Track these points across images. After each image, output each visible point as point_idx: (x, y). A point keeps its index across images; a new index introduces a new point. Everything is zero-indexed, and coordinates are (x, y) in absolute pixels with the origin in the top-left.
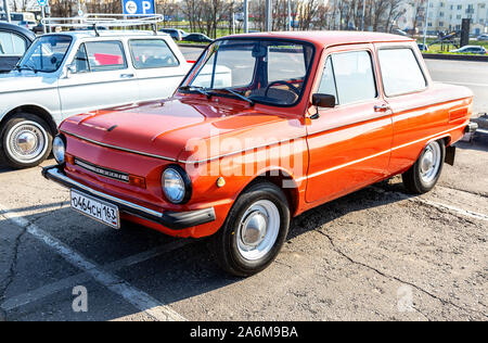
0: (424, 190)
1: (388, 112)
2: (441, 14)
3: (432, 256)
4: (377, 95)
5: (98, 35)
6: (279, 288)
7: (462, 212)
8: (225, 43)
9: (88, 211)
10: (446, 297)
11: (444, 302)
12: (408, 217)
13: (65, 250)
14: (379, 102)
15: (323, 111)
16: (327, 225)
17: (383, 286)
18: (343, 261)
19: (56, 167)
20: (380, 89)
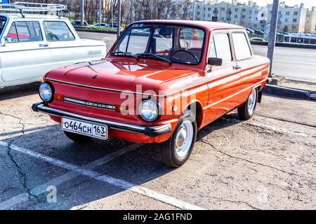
0: (249, 117)
1: (239, 70)
2: (198, 13)
3: (272, 152)
4: (232, 60)
5: (23, 17)
6: (200, 172)
7: (274, 128)
8: (141, 25)
9: (79, 130)
10: (291, 172)
11: (291, 174)
12: (247, 132)
13: (49, 159)
14: (234, 64)
15: (214, 67)
16: (205, 138)
17: (255, 168)
18: (226, 157)
19: (42, 103)
20: (234, 57)
